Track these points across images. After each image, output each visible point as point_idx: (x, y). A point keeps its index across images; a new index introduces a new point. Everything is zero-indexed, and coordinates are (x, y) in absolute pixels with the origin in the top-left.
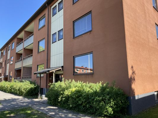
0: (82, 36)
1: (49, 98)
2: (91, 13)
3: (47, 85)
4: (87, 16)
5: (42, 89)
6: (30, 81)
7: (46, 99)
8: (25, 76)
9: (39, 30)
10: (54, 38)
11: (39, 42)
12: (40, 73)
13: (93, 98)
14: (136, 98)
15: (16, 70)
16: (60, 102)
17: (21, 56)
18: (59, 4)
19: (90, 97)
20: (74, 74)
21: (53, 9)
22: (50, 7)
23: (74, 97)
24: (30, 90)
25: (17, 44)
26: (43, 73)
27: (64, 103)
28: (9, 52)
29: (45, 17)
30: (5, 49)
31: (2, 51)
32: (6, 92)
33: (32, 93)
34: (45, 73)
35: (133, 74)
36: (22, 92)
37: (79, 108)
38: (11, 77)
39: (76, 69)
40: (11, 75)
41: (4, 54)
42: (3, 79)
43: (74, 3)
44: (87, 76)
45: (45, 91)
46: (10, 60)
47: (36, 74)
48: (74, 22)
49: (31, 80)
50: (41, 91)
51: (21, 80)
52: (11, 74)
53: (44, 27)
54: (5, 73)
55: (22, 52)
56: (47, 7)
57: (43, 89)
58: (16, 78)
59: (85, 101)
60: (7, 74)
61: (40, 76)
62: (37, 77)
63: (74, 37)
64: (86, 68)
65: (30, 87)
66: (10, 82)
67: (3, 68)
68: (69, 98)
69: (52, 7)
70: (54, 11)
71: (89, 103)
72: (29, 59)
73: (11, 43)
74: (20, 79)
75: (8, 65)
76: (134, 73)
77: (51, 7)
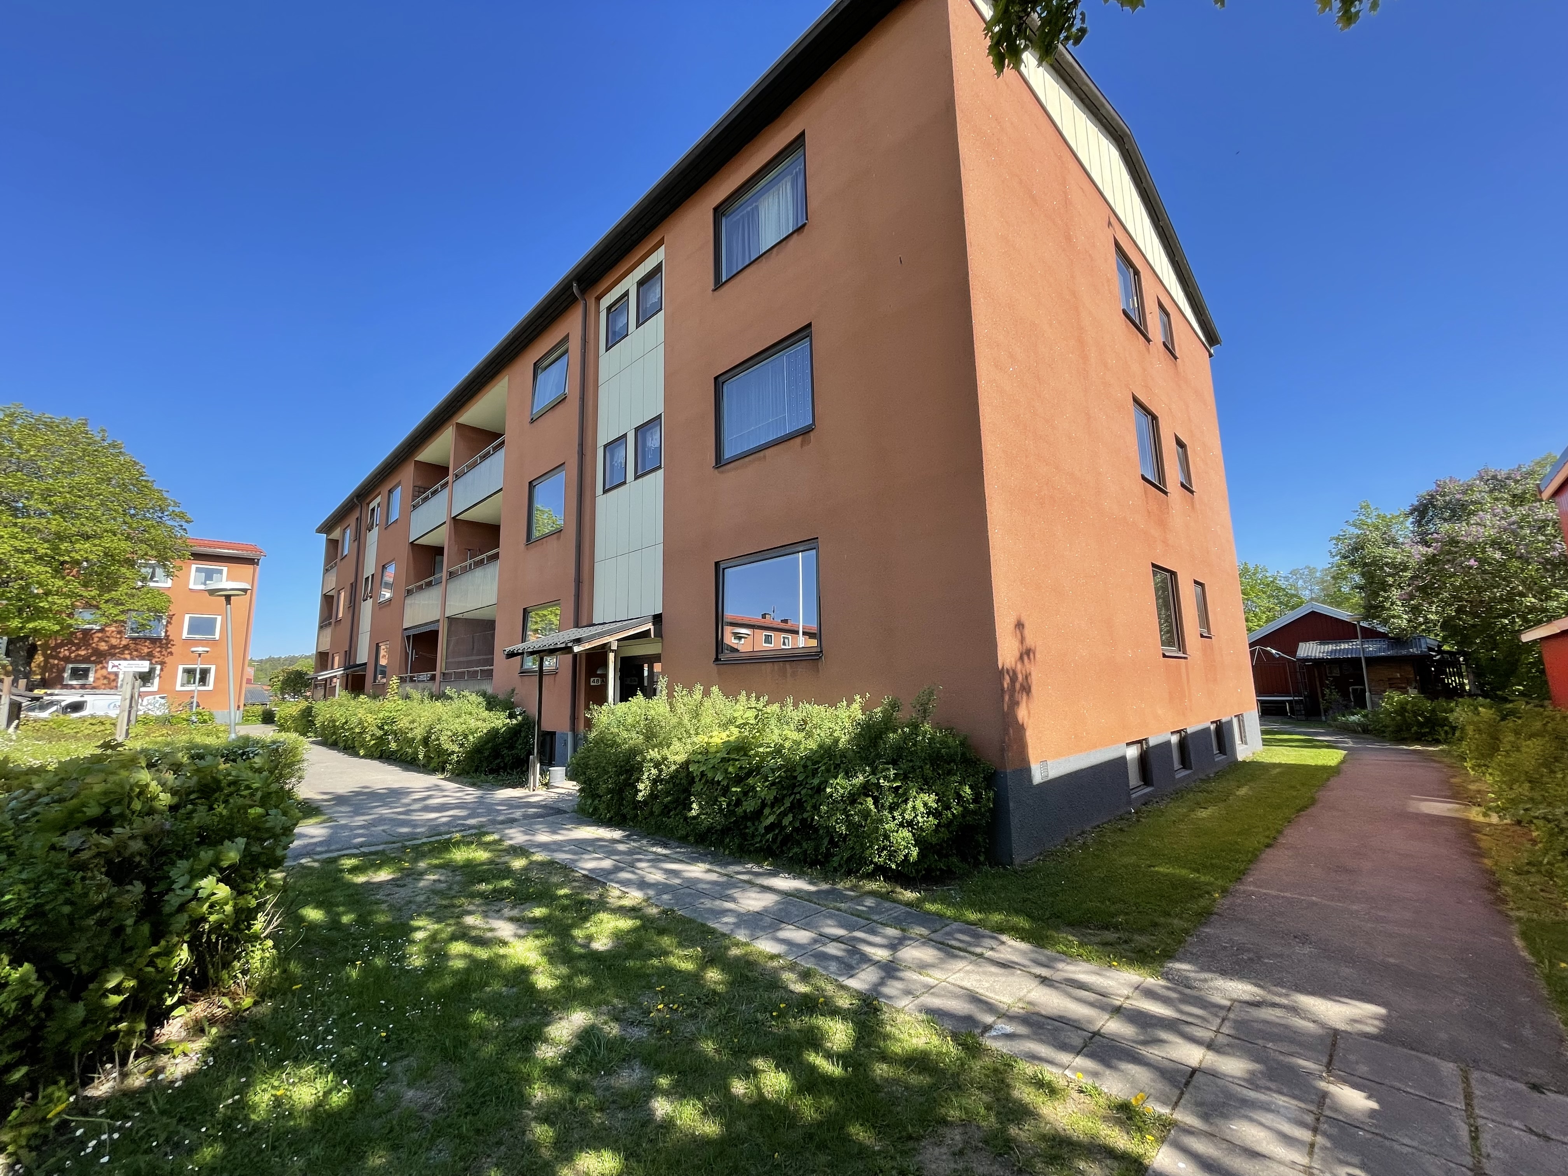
0: (765, 457)
1: (585, 782)
2: (809, 335)
3: (574, 718)
4: (792, 350)
5: (548, 738)
6: (484, 694)
7: (572, 787)
8: (459, 664)
9: (533, 421)
10: (612, 466)
11: (531, 485)
12: (541, 654)
13: (816, 782)
14: (1038, 778)
15: (411, 633)
16: (645, 802)
17: (438, 558)
18: (641, 283)
19: (800, 778)
20: (717, 659)
21: (609, 309)
22: (592, 302)
23: (719, 777)
24: (487, 742)
25: (414, 497)
26: (552, 652)
27: (666, 810)
28: (373, 537)
29: (566, 351)
30: (352, 520)
31: (336, 534)
32: (356, 755)
33: (496, 758)
34: (567, 650)
35: (1021, 658)
36: (441, 752)
37: (744, 836)
38: (383, 673)
39: (728, 630)
40: (383, 662)
41: (347, 547)
42: (337, 682)
43: (718, 284)
44: (788, 666)
45: (566, 747)
46: (377, 580)
47: (519, 657)
48: (719, 382)
49: (490, 691)
50: (542, 745)
51: (434, 687)
52: (382, 653)
53: (560, 407)
54: (350, 654)
55: (442, 537)
56: (575, 299)
57: (552, 734)
58: (412, 680)
59: (777, 801)
60: (363, 656)
61: (536, 667)
62: (524, 672)
63: (720, 462)
64: (783, 626)
65: (484, 728)
66: (375, 697)
67: (338, 622)
68: (692, 781)
69: (606, 301)
70: (615, 321)
71: (798, 806)
72: (479, 573)
73: (385, 490)
74: (430, 684)
75: (367, 608)
76: (1027, 654)
77: (599, 299)
